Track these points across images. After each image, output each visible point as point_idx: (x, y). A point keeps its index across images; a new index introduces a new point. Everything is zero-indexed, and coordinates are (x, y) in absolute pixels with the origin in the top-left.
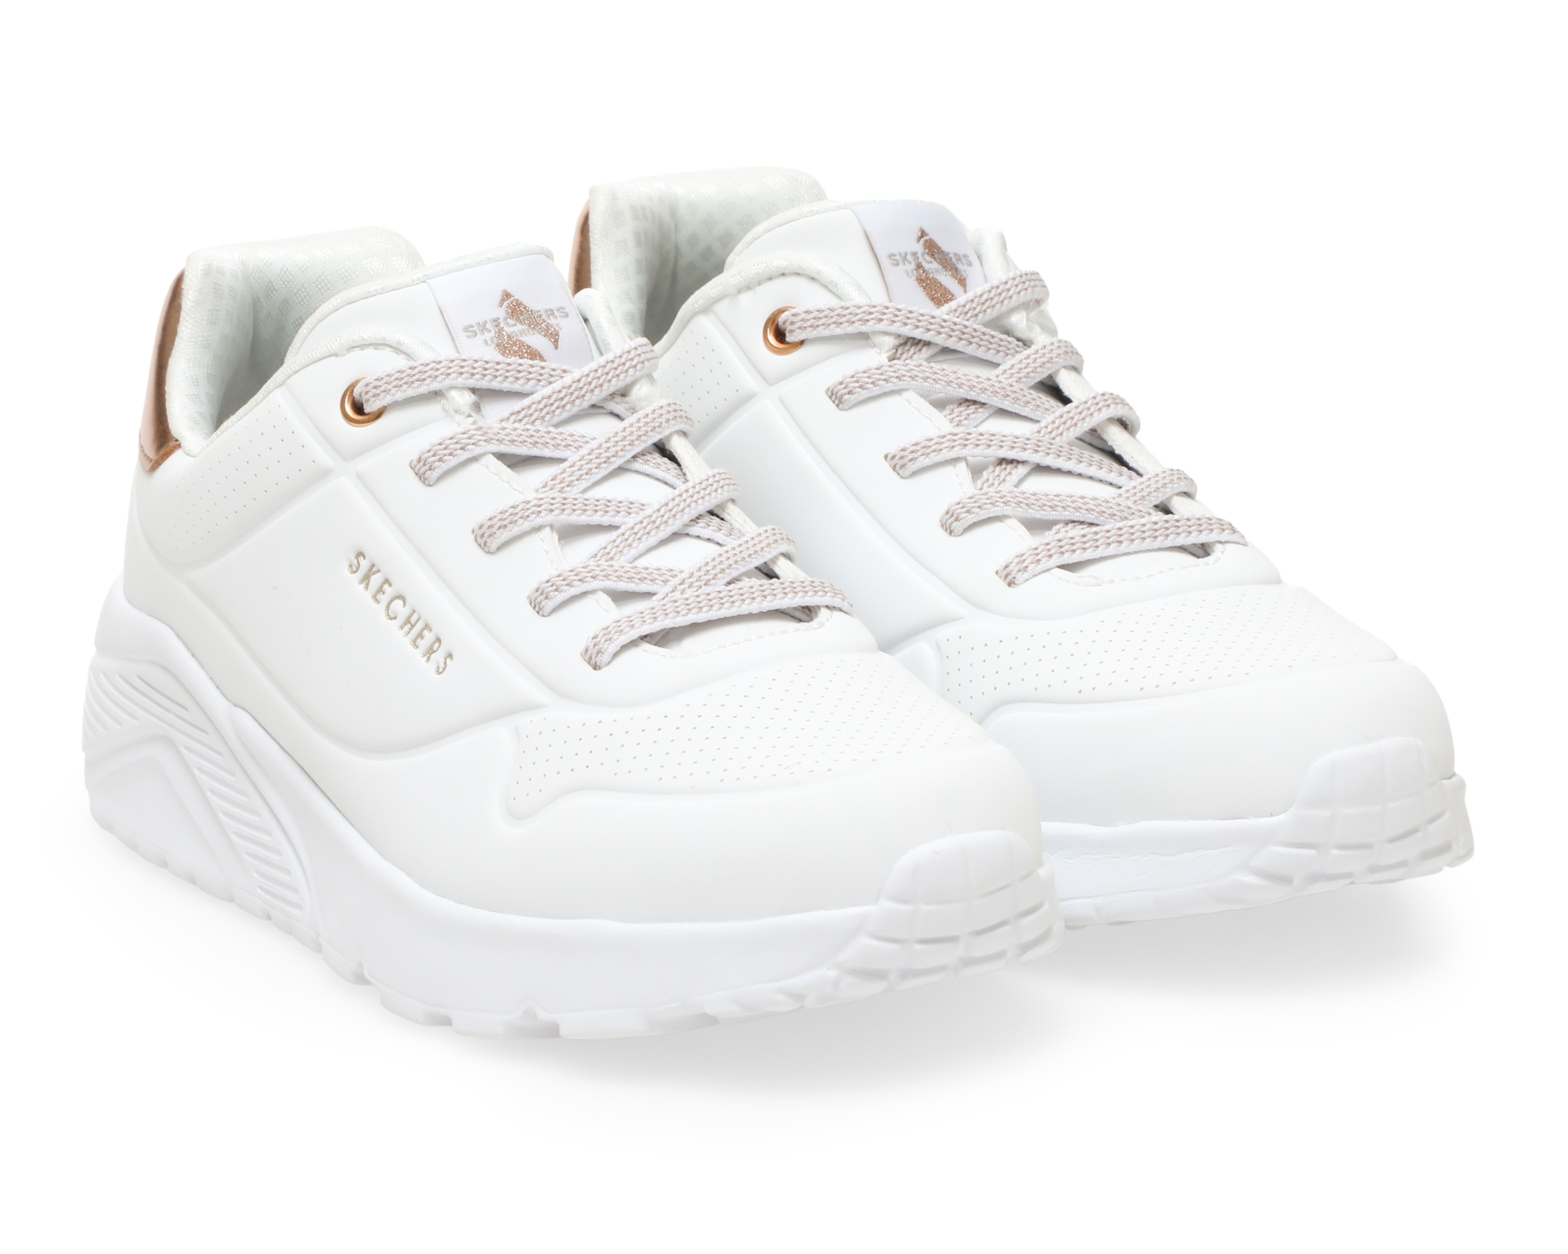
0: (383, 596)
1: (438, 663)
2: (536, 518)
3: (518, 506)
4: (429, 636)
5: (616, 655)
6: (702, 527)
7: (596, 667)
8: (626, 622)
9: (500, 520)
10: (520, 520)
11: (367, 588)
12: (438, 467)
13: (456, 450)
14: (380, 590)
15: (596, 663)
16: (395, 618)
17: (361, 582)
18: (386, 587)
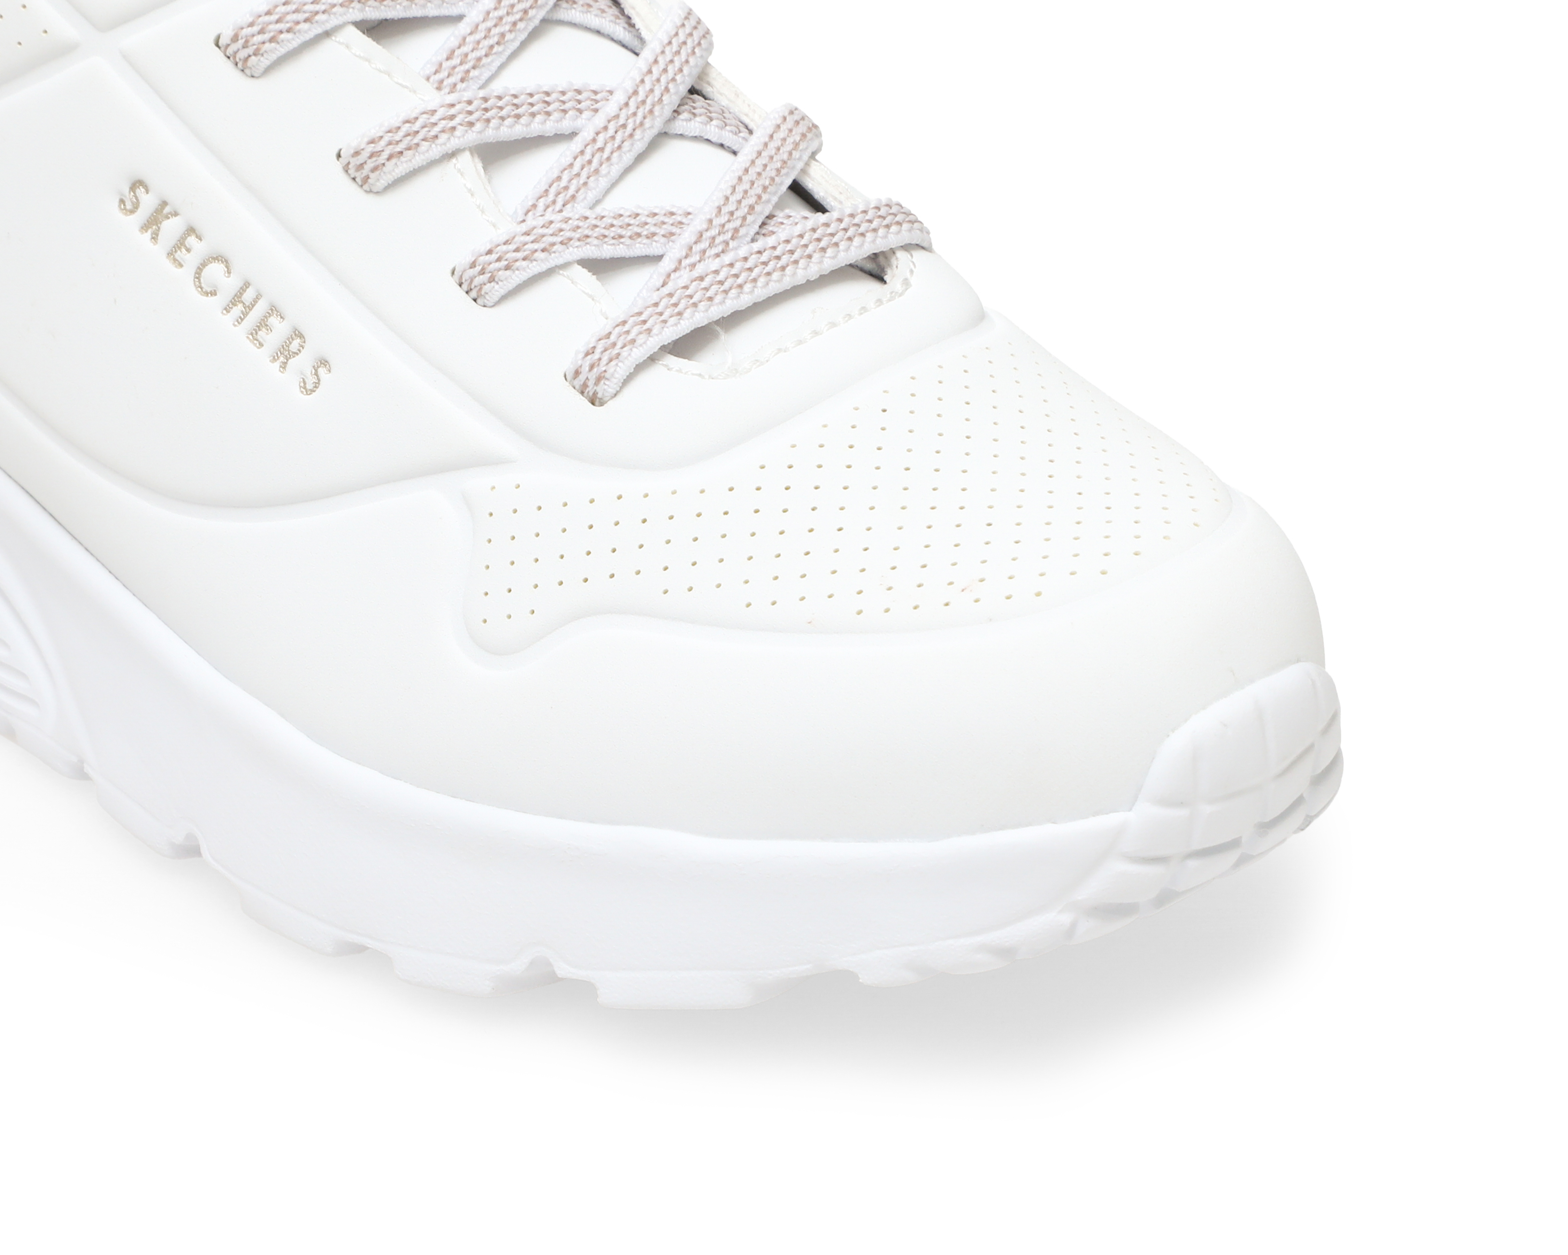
0: (188, 255)
1: (302, 374)
2: (449, 138)
3: (417, 118)
4: (280, 329)
5: (627, 380)
6: (686, 120)
7: (594, 400)
8: (636, 324)
9: (390, 143)
10: (423, 142)
11: (155, 238)
12: (271, 51)
13: (298, 23)
14: (180, 244)
15: (595, 393)
16: (214, 293)
17: (145, 228)
18: (191, 240)
